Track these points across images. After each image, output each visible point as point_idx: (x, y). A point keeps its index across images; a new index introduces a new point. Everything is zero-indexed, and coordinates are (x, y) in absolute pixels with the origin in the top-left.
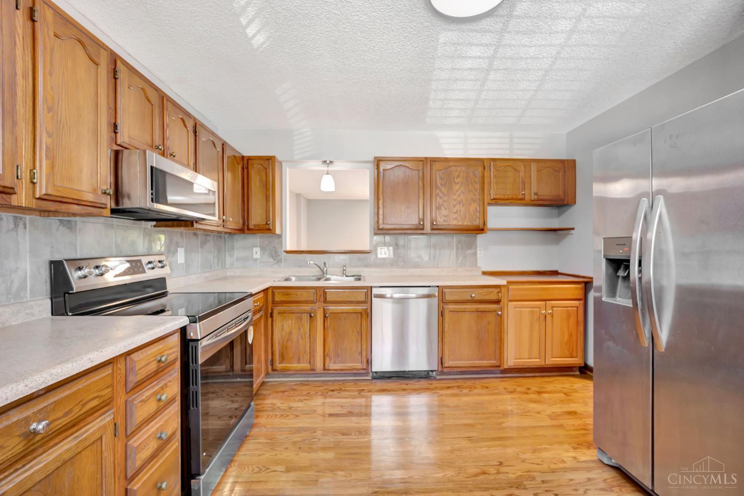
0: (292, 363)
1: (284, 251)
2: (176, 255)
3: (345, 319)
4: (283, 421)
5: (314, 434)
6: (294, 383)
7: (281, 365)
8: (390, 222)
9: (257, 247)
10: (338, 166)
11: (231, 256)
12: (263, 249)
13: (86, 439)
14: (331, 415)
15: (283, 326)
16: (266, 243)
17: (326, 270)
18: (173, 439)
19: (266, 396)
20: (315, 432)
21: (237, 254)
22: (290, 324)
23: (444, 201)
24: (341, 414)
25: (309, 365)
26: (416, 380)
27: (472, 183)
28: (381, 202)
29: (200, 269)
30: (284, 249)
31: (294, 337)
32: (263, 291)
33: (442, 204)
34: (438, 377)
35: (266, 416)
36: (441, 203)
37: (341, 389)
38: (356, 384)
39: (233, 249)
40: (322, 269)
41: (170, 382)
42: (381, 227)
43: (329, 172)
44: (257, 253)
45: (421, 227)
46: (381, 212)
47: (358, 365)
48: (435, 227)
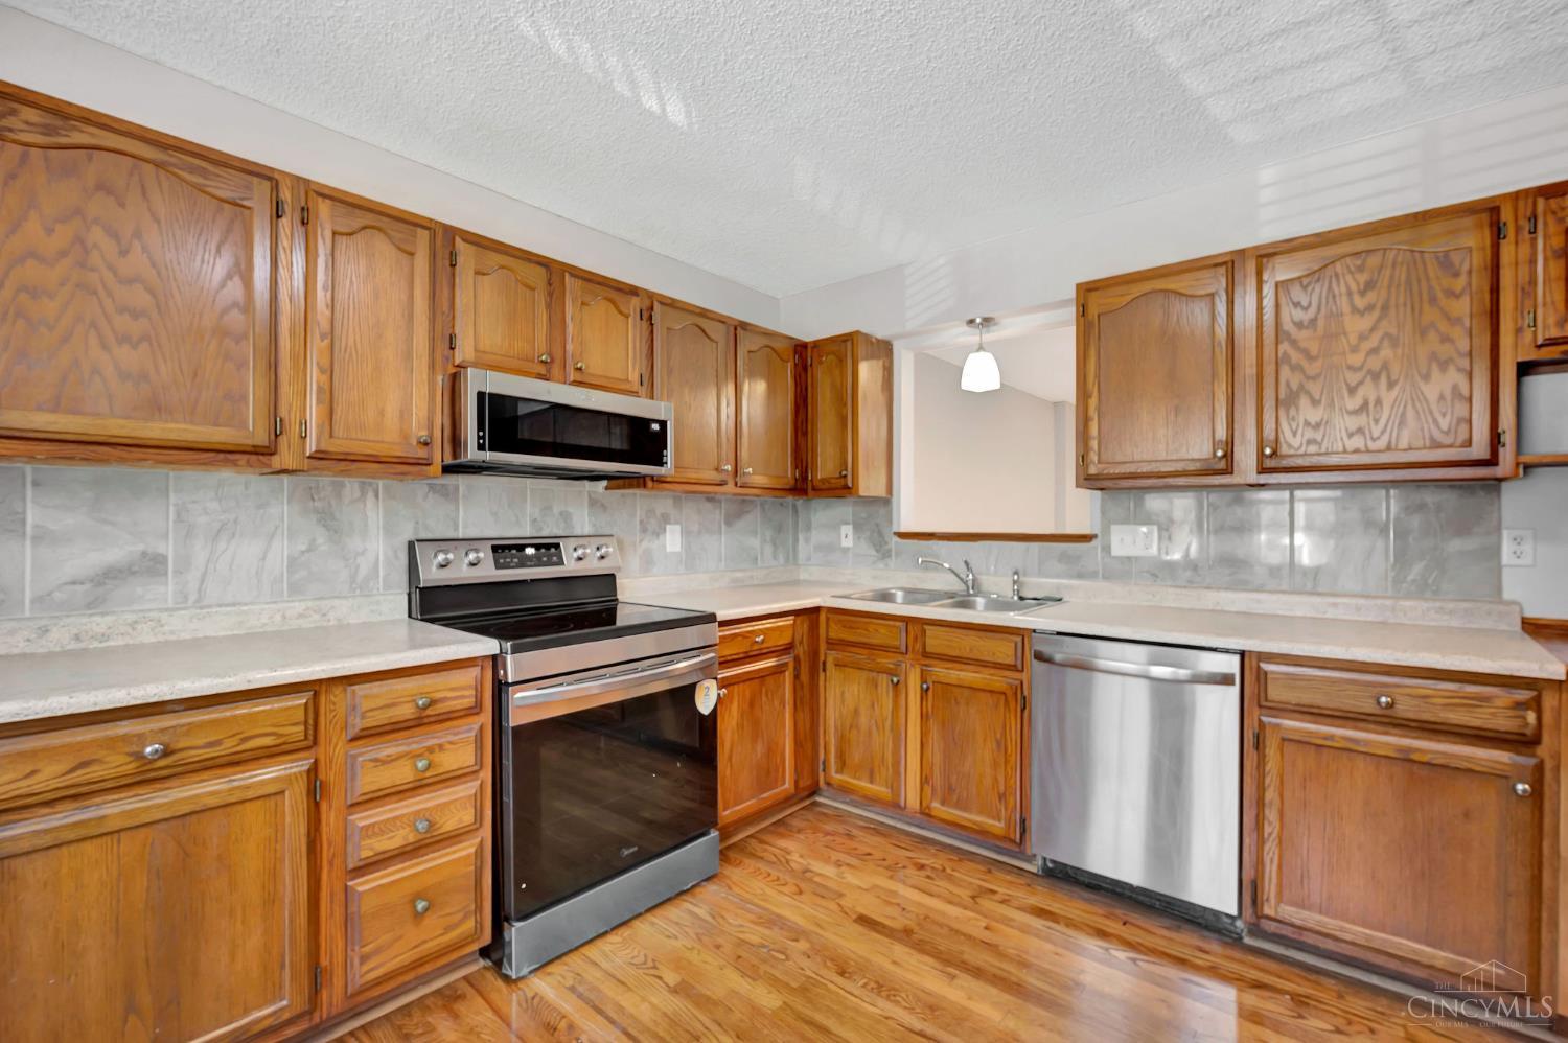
0: (859, 779)
1: (895, 533)
2: (661, 537)
3: (967, 704)
4: (768, 891)
5: (789, 942)
6: (862, 823)
7: (839, 776)
8: (1119, 458)
9: (847, 523)
10: (1011, 327)
11: (807, 541)
12: (858, 527)
13: (247, 787)
14: (864, 920)
15: (843, 693)
16: (864, 515)
17: (974, 580)
18: (464, 841)
19: (791, 831)
20: (797, 940)
21: (818, 536)
22: (856, 693)
23: (1308, 378)
24: (884, 926)
25: (889, 790)
26: (1167, 922)
27: (1433, 300)
28: (1093, 402)
29: (723, 563)
30: (895, 529)
31: (863, 720)
32: (797, 613)
33: (1301, 387)
34: (1247, 940)
35: (751, 869)
36: (1295, 387)
37: (944, 870)
38: (990, 871)
39: (808, 528)
40: (963, 576)
41: (451, 743)
42: (1093, 470)
43: (984, 346)
44: (847, 537)
45: (1222, 465)
46: (1094, 429)
47: (997, 826)
48: (1269, 463)
